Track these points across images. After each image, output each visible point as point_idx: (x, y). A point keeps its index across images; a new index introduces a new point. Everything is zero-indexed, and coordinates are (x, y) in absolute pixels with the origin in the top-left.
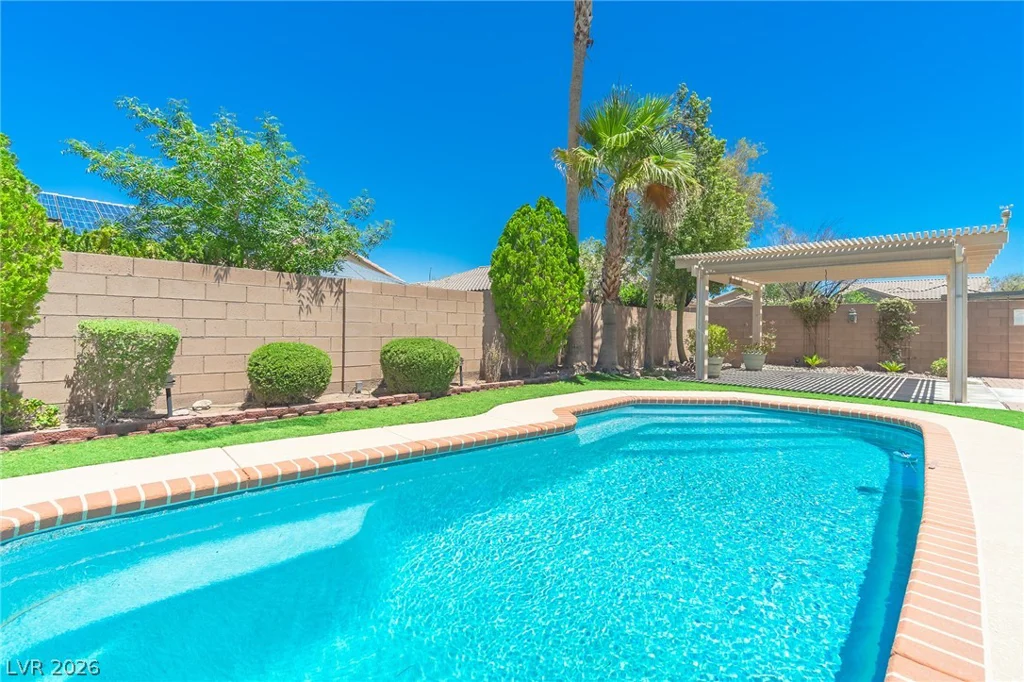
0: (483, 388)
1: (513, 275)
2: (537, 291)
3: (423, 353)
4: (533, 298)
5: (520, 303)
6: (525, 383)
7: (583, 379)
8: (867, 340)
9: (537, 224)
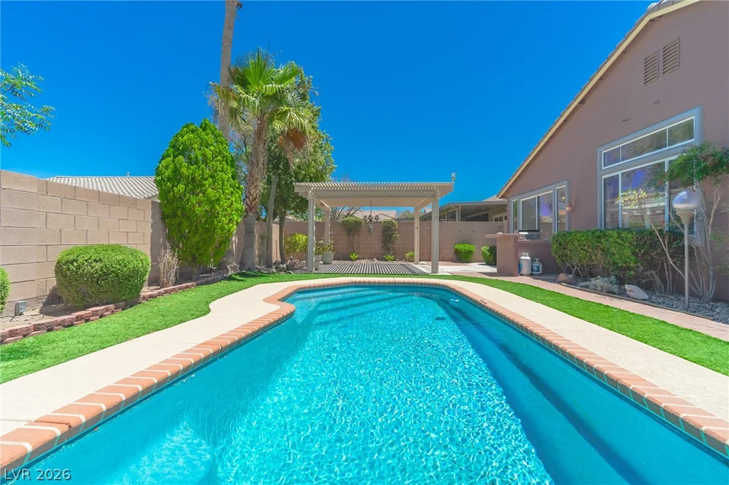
0: (159, 294)
1: (186, 185)
2: (211, 202)
3: (123, 260)
4: (207, 207)
5: (194, 212)
6: (197, 285)
7: (238, 277)
8: (376, 243)
9: (207, 142)
